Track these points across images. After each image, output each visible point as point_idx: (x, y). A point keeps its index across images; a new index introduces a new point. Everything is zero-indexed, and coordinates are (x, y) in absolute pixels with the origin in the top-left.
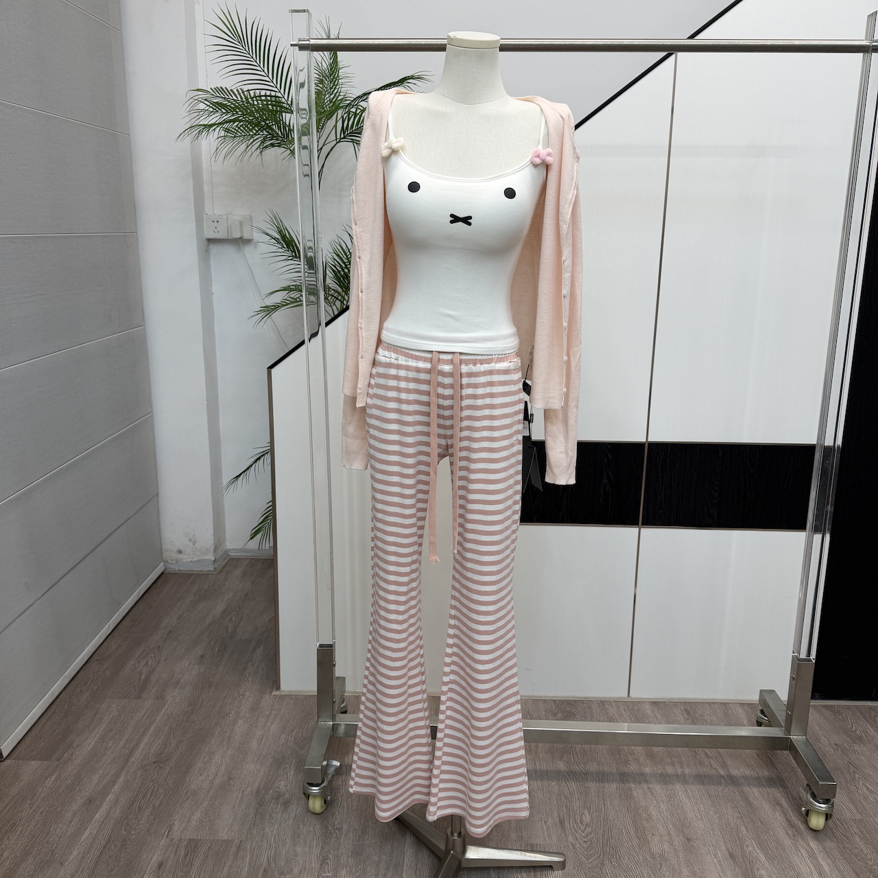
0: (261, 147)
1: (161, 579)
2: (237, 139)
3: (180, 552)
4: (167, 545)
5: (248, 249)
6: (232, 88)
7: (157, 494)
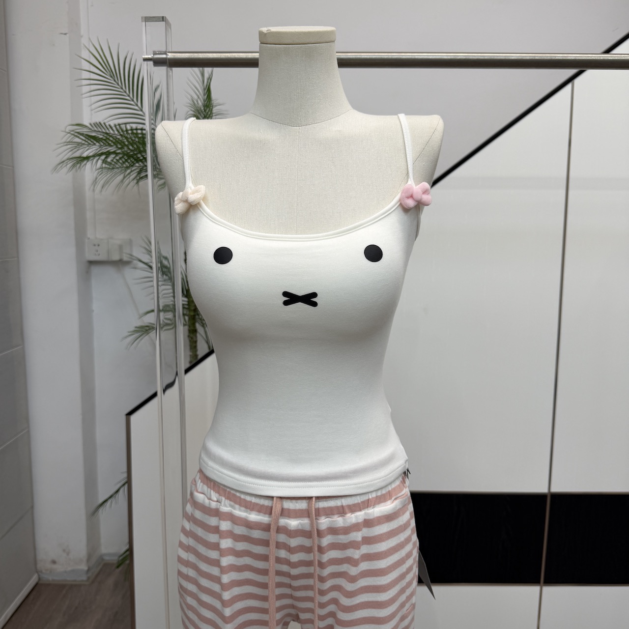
0: (138, 178)
1: (34, 593)
2: (116, 170)
3: (54, 562)
4: (41, 556)
5: (128, 272)
6: (105, 121)
7: (32, 507)
